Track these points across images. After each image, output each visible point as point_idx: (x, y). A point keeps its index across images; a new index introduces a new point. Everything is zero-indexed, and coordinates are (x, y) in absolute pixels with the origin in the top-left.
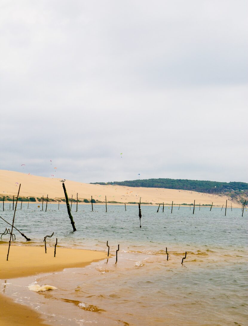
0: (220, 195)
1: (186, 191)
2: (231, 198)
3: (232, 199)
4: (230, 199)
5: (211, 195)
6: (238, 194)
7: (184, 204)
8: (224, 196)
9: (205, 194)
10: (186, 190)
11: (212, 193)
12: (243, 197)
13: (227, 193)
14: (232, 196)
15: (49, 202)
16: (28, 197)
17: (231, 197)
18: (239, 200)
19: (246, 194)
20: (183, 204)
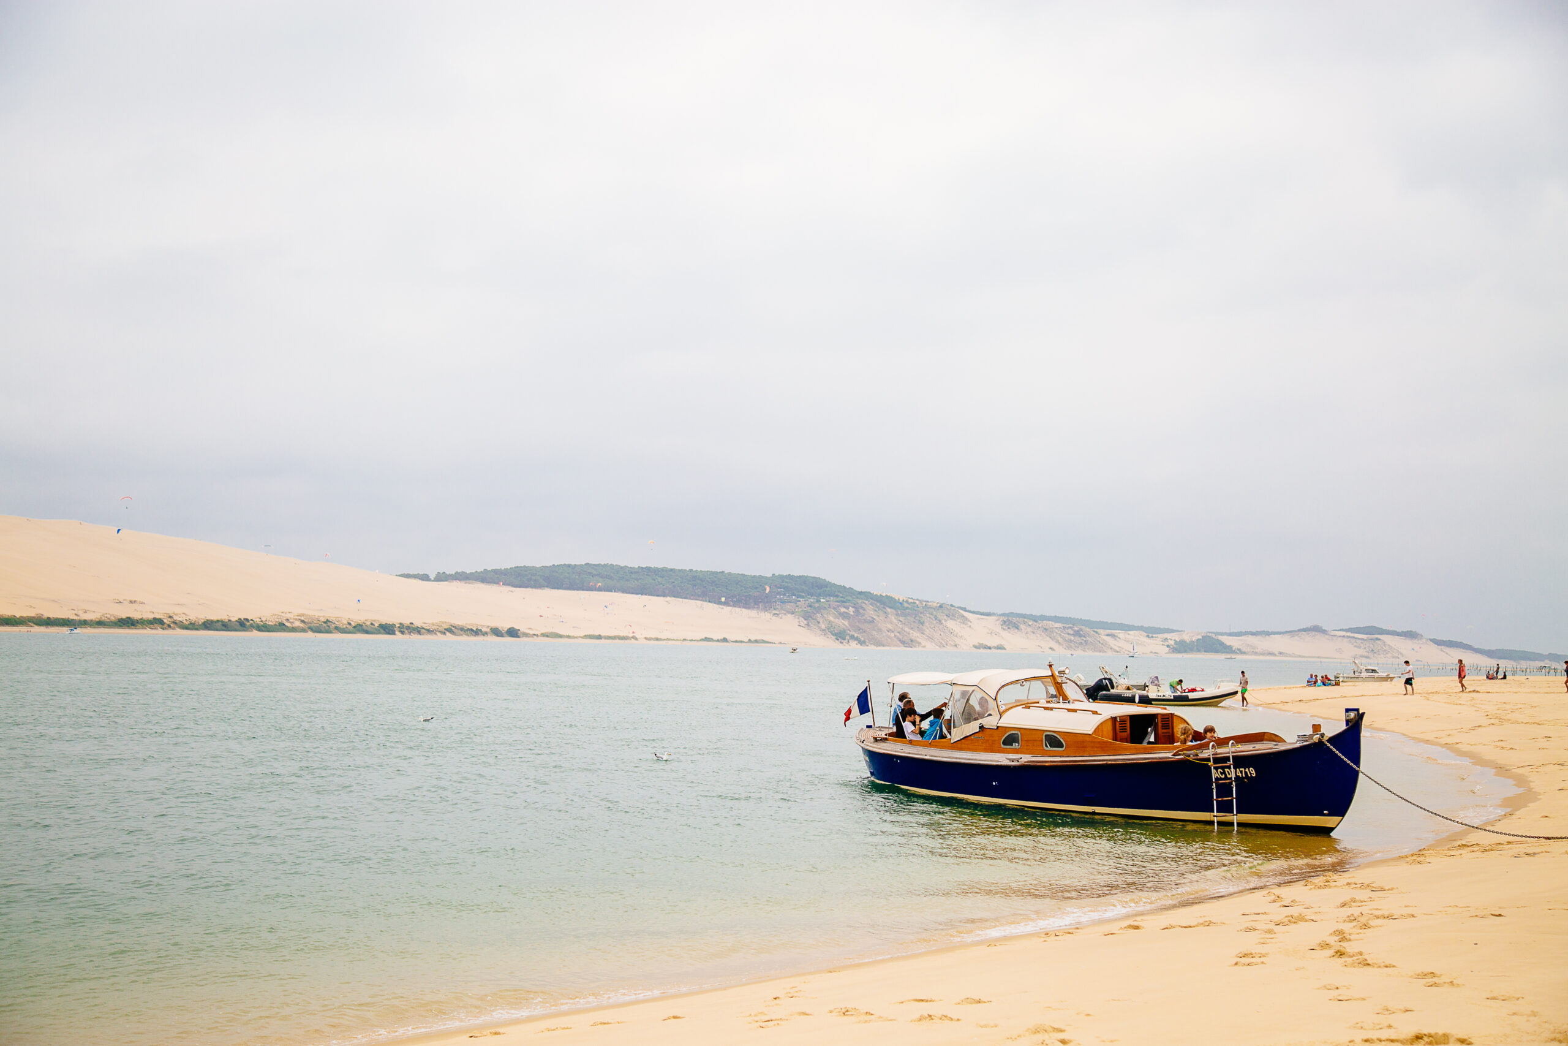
0: (774, 614)
1: (685, 600)
2: (805, 622)
3: (808, 625)
4: (802, 624)
5: (753, 613)
6: (819, 610)
7: (707, 639)
8: (785, 614)
9: (737, 609)
10: (686, 598)
11: (753, 608)
12: (831, 618)
13: (788, 606)
14: (807, 617)
15: (423, 634)
16: (352, 623)
17: (805, 620)
18: (823, 627)
19: (834, 608)
20: (703, 638)
